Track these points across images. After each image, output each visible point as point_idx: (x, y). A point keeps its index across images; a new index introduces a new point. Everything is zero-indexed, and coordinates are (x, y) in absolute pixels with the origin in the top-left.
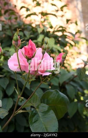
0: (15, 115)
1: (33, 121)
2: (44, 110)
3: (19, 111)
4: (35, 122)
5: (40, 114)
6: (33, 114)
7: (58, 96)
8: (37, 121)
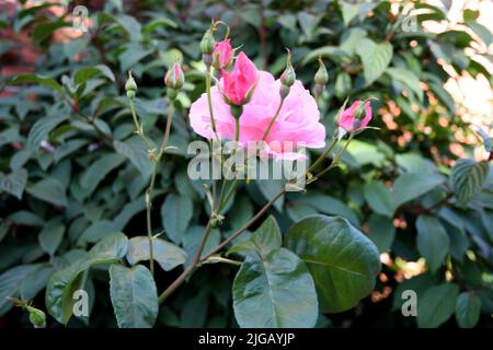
0: (199, 265)
1: (246, 293)
2: (286, 269)
3: (211, 258)
4: (250, 296)
5: (271, 278)
6: (247, 273)
7: (343, 238)
8: (256, 294)
